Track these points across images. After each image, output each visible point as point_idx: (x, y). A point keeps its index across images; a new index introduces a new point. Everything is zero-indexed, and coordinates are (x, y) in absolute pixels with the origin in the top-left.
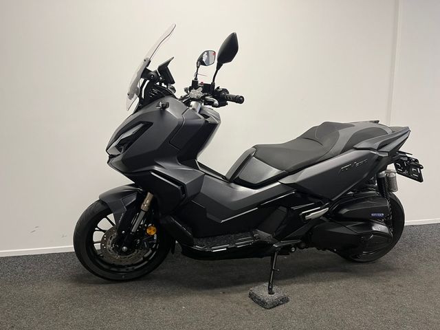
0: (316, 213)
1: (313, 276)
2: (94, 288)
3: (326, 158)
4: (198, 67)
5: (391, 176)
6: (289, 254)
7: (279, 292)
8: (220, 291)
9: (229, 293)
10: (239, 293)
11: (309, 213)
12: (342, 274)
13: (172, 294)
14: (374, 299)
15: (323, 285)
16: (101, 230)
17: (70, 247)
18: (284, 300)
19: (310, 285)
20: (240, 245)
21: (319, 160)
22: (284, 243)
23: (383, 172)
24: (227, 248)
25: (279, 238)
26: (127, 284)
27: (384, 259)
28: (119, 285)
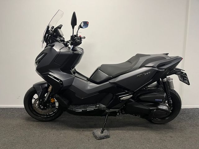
0: (125, 97)
1: (129, 128)
2: (32, 123)
3: (131, 71)
4: (79, 29)
5: (170, 81)
6: (116, 116)
7: (106, 133)
8: (81, 130)
9: (85, 131)
10: (90, 131)
11: (122, 97)
12: (144, 128)
13: (61, 129)
14: (153, 141)
15: (131, 132)
16: (34, 99)
17: (22, 106)
18: (107, 137)
19: (125, 131)
20: (88, 109)
21: (127, 72)
22: (111, 110)
23: (165, 79)
24: (82, 110)
25: (109, 108)
26: (45, 123)
27: (170, 123)
28: (42, 123)
